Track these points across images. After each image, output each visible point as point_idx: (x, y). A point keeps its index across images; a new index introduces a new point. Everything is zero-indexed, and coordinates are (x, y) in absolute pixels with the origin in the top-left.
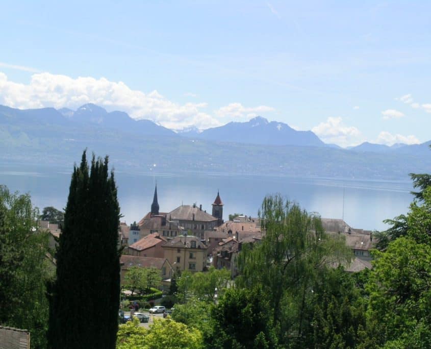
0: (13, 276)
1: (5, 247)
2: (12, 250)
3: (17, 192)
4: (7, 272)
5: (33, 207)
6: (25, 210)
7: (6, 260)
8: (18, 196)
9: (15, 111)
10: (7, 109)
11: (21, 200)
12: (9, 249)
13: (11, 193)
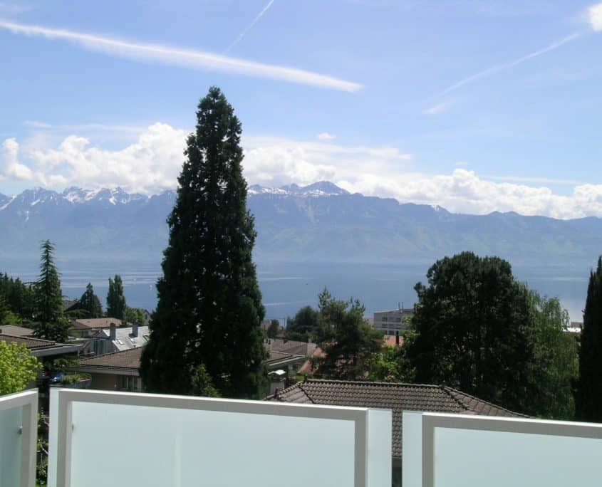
0: (545, 373)
1: (538, 346)
2: (544, 349)
3: (546, 296)
4: (540, 368)
5: (562, 310)
6: (555, 313)
7: (538, 357)
8: (547, 299)
9: (560, 222)
10: (553, 220)
11: (550, 303)
12: (541, 348)
13: (542, 296)
